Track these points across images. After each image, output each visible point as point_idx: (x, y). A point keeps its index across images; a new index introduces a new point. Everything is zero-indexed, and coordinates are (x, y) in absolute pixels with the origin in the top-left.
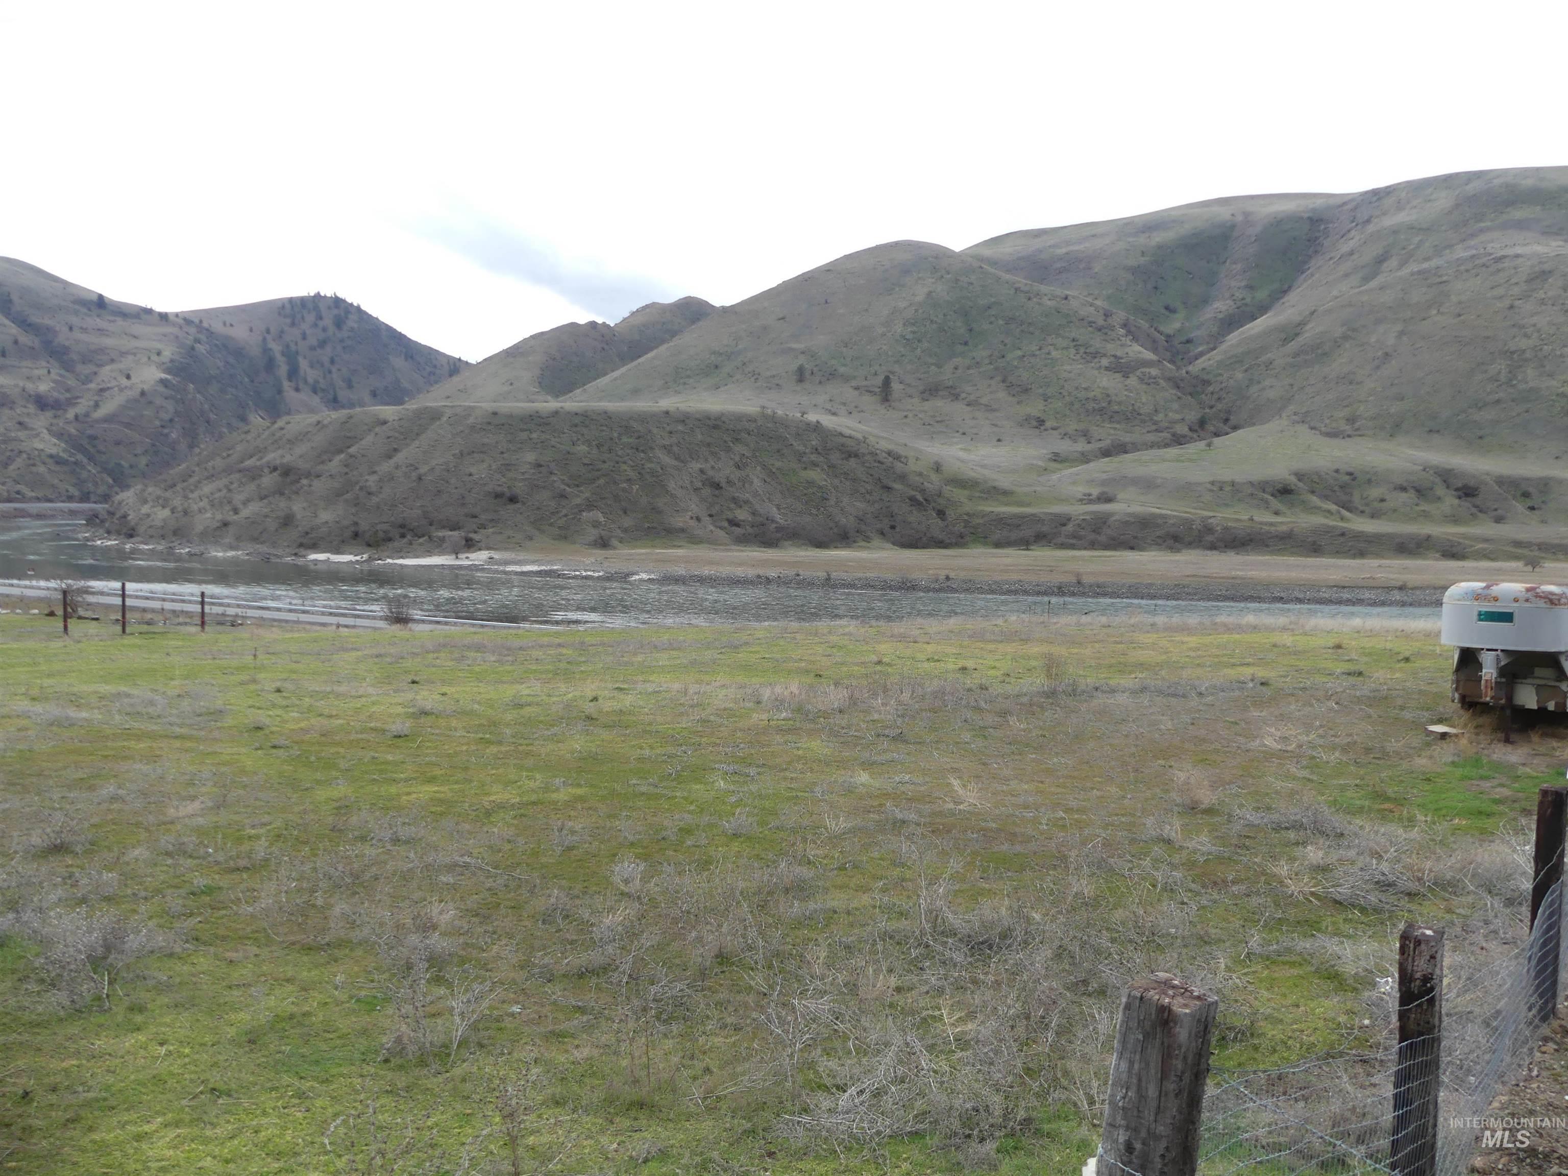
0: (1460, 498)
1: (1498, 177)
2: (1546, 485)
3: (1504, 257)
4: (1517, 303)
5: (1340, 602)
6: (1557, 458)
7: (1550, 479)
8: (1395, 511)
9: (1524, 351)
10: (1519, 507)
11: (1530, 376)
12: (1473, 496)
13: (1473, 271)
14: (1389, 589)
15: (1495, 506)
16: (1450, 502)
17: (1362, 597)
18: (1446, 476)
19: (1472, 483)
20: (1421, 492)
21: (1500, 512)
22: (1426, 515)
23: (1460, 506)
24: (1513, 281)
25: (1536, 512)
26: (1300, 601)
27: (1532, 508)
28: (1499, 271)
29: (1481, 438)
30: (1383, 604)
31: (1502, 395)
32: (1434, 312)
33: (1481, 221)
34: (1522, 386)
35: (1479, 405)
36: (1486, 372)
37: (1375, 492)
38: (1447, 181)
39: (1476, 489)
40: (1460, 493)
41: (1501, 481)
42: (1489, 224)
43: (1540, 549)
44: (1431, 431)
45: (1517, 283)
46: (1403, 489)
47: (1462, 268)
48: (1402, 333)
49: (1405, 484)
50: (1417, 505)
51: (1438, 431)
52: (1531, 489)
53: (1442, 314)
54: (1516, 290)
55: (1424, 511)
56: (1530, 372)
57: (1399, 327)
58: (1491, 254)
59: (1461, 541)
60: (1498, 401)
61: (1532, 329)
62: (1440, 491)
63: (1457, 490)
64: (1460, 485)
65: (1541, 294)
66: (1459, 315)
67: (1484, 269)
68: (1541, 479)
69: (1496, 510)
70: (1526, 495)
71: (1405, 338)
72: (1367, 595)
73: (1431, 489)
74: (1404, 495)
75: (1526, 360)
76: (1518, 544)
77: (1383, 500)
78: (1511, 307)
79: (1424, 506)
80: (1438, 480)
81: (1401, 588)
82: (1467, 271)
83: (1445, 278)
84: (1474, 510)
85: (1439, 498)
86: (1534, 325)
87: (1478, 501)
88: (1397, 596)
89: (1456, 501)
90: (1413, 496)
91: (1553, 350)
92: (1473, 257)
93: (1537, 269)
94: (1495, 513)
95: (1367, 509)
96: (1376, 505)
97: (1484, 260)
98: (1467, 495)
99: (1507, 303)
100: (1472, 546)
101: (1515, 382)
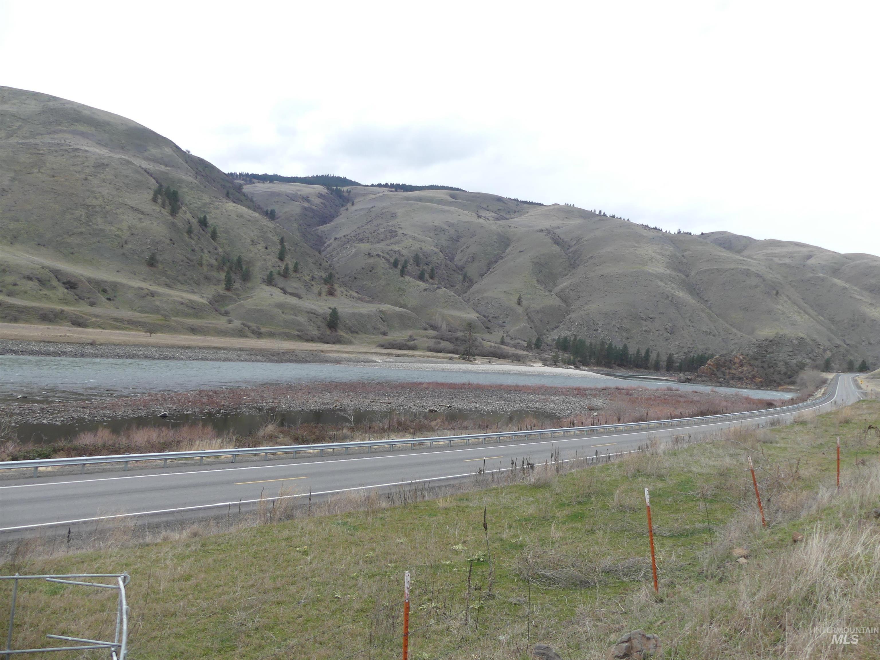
0: (67, 289)
1: (67, 104)
2: (116, 286)
3: (77, 150)
4: (89, 178)
5: (48, 354)
6: (118, 271)
7: (118, 283)
8: (26, 292)
9: (95, 207)
10: (102, 298)
11: (99, 222)
12: (75, 288)
13: (60, 152)
14: (84, 344)
15: (88, 296)
16: (62, 290)
17: (65, 350)
18: (57, 273)
19: (73, 280)
20: (42, 282)
21: (92, 300)
22: (47, 298)
23: (68, 293)
24: (85, 164)
25: (112, 302)
26: (15, 352)
27: (109, 299)
28: (75, 156)
29: (72, 253)
30: (82, 355)
31: (83, 230)
32: (36, 171)
33: (59, 125)
34: (95, 227)
35: (70, 234)
36: (73, 214)
37: (9, 279)
38: (36, 96)
39: (76, 284)
40: (67, 286)
41: (90, 281)
42: (64, 128)
43: (128, 323)
44: (39, 244)
45: (88, 166)
46: (29, 278)
47: (53, 148)
48: (13, 179)
49: (31, 276)
50: (40, 290)
51: (44, 245)
52: (107, 288)
53: (42, 173)
54: (88, 170)
55: (45, 294)
56: (100, 220)
57: (12, 175)
58: (70, 146)
59: (83, 315)
60: (81, 233)
61: (99, 194)
62: (55, 283)
63: (64, 283)
64: (65, 281)
65: (103, 176)
66: (54, 176)
67: (67, 153)
68: (112, 282)
69: (89, 298)
70: (105, 291)
71: (16, 182)
72: (68, 348)
73: (49, 281)
74: (30, 284)
75: (97, 212)
76: (116, 319)
77: (15, 285)
78: (86, 179)
79: (45, 292)
80: (53, 276)
81: (92, 344)
82: (56, 151)
83: (41, 152)
84: (76, 297)
85: (55, 287)
86: (100, 193)
87: (78, 291)
88: (90, 350)
89: (66, 291)
90: (37, 284)
91: (111, 209)
92: (58, 144)
93: (99, 161)
94: (88, 300)
95: (5, 290)
96: (11, 287)
97: (67, 148)
98: (71, 288)
99: (83, 176)
100: (91, 319)
101: (91, 224)
